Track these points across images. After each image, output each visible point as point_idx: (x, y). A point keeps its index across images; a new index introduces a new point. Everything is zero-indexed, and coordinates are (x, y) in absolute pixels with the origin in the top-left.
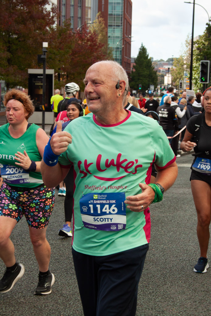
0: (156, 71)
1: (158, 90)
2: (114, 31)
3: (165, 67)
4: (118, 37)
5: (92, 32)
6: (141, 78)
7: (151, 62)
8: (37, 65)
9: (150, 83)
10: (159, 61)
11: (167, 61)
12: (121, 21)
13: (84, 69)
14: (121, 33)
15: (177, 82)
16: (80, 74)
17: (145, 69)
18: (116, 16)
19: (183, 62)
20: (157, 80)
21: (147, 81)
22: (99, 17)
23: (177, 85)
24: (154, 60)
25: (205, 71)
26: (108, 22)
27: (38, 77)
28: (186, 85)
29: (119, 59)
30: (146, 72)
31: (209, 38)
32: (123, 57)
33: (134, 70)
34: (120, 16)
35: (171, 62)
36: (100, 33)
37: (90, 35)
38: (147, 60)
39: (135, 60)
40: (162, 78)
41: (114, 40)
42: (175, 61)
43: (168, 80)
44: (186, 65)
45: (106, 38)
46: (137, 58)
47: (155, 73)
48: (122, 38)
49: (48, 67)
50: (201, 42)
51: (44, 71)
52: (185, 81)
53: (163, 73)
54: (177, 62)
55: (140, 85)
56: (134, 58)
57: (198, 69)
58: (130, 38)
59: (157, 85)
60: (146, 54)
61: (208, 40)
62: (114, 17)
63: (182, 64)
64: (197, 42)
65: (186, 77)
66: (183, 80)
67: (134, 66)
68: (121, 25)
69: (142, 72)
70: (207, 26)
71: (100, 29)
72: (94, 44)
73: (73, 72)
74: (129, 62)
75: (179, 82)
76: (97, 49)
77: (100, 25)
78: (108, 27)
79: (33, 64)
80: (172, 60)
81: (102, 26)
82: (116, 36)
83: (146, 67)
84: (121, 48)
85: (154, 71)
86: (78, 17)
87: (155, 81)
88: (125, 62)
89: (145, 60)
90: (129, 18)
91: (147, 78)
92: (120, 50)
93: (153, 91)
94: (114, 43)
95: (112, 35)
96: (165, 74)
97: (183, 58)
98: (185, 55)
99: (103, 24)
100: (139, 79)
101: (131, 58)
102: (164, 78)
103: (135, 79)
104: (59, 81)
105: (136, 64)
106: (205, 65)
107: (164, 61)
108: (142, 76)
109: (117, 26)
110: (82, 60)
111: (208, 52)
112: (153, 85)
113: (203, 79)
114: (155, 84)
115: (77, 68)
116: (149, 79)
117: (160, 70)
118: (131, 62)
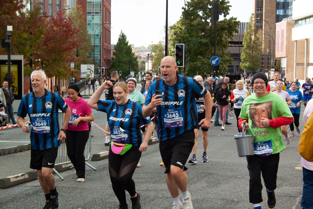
0: (137, 57)
1: (138, 76)
2: (93, 18)
3: (145, 54)
4: (96, 24)
5: (67, 17)
6: (121, 64)
7: (132, 49)
9: (130, 69)
10: (140, 48)
11: (147, 48)
12: (100, 8)
13: (59, 55)
14: (100, 20)
16: (55, 60)
19: (162, 48)
20: (137, 66)
21: (127, 67)
22: (78, 3)
24: (135, 47)
25: (180, 54)
26: (87, 9)
27: (6, 63)
29: (99, 46)
30: (126, 59)
31: (185, 22)
32: (103, 43)
34: (99, 4)
36: (79, 20)
37: (65, 20)
38: (127, 47)
39: (114, 46)
40: (144, 64)
41: (93, 27)
43: (149, 66)
45: (84, 24)
46: (117, 44)
47: (136, 59)
48: (102, 25)
50: (178, 27)
53: (144, 59)
54: (156, 47)
58: (110, 24)
59: (138, 71)
60: (126, 41)
61: (185, 24)
62: (93, 4)
63: (161, 50)
64: (174, 27)
67: (114, 53)
68: (100, 13)
69: (122, 59)
70: (183, 10)
71: (78, 15)
72: (69, 29)
73: (47, 58)
74: (109, 49)
76: (72, 35)
77: (78, 11)
78: (87, 14)
81: (80, 13)
83: (125, 54)
84: (100, 35)
85: (134, 58)
86: (57, 5)
87: (135, 67)
88: (105, 49)
89: (125, 47)
91: (127, 64)
92: (99, 37)
95: (91, 22)
96: (146, 61)
97: (162, 43)
99: (81, 11)
100: (119, 66)
101: (110, 45)
102: (145, 65)
103: (116, 65)
104: (31, 68)
105: (116, 50)
106: (180, 48)
107: (144, 47)
108: (122, 62)
109: (96, 13)
110: (57, 46)
111: (185, 37)
112: (133, 71)
113: (178, 63)
114: (136, 70)
115: (52, 54)
116: (129, 65)
117: (141, 57)
118: (111, 48)
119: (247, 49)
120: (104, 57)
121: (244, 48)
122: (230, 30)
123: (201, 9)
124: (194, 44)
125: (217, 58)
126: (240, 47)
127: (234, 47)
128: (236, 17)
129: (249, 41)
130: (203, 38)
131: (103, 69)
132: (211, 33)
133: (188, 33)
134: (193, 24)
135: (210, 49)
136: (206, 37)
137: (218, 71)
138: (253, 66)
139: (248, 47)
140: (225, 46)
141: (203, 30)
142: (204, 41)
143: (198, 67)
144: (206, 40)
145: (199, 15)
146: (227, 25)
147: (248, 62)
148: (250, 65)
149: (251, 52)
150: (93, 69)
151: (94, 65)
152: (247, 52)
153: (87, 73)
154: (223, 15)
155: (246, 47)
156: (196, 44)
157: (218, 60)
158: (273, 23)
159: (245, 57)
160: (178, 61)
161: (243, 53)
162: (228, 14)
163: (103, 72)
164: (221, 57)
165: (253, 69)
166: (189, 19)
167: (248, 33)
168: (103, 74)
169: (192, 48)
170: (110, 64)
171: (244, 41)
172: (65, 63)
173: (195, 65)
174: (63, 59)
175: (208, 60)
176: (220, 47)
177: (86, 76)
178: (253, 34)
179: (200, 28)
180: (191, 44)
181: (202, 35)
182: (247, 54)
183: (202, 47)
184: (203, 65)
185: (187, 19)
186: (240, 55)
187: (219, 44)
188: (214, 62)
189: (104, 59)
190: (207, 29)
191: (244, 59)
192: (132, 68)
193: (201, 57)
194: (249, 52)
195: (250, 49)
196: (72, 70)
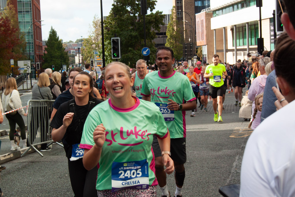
0: (68, 52)
2: (24, 17)
3: (74, 48)
4: (28, 22)
5: (4, 18)
6: (54, 59)
7: (62, 44)
9: (62, 63)
10: (69, 43)
11: (76, 42)
12: (30, 7)
14: (31, 18)
15: (88, 60)
17: (56, 50)
18: (24, 3)
19: (92, 42)
20: (69, 60)
21: (59, 61)
22: (9, 4)
24: (64, 42)
25: (116, 47)
26: (18, 8)
28: (97, 63)
29: (31, 43)
30: (57, 53)
31: (116, 18)
32: (34, 40)
33: (46, 52)
34: (29, 3)
35: (80, 43)
36: (12, 19)
37: (3, 20)
38: (58, 42)
40: (73, 58)
41: (24, 25)
42: (85, 41)
43: (78, 59)
45: (17, 23)
46: (48, 40)
47: (67, 54)
48: (33, 23)
50: (108, 22)
52: (96, 59)
53: (73, 53)
54: (86, 42)
55: (53, 66)
56: (46, 41)
58: (40, 22)
59: (69, 65)
60: (56, 36)
61: (115, 19)
62: (23, 4)
63: (92, 44)
65: (97, 55)
66: (94, 58)
67: (45, 49)
68: (31, 11)
69: (54, 54)
70: (112, 7)
71: (11, 15)
72: (8, 29)
74: (40, 45)
75: (90, 60)
76: (11, 34)
77: (11, 11)
78: (18, 13)
80: (82, 40)
81: (12, 12)
82: (26, 21)
83: (57, 49)
84: (32, 32)
85: (65, 52)
87: (66, 61)
88: (37, 45)
89: (56, 43)
90: (38, 4)
91: (59, 59)
92: (31, 34)
94: (25, 28)
95: (22, 20)
96: (75, 54)
97: (92, 37)
98: (93, 35)
99: (13, 10)
100: (51, 61)
101: (42, 41)
102: (75, 58)
103: (48, 60)
105: (47, 46)
106: (116, 42)
107: (73, 42)
108: (54, 57)
109: (26, 11)
111: (116, 31)
112: (66, 65)
113: (115, 55)
116: (61, 59)
117: (70, 51)
118: (43, 44)
119: (171, 39)
120: (37, 52)
121: (168, 38)
122: (156, 23)
123: (129, 5)
124: (125, 37)
126: (164, 38)
127: (158, 38)
128: (161, 11)
129: (172, 31)
130: (133, 31)
131: (38, 64)
132: (140, 27)
133: (119, 27)
134: (122, 19)
135: (139, 41)
136: (135, 31)
137: (149, 61)
138: (177, 55)
139: (171, 36)
140: (153, 38)
141: (132, 24)
142: (134, 34)
144: (135, 33)
145: (127, 10)
146: (154, 18)
149: (174, 42)
150: (30, 65)
151: (30, 61)
152: (171, 42)
153: (24, 69)
154: (149, 9)
155: (169, 37)
156: (127, 37)
157: (148, 50)
158: (192, 14)
160: (114, 53)
161: (167, 43)
162: (154, 8)
163: (38, 67)
164: (151, 48)
165: (177, 58)
166: (119, 14)
167: (171, 24)
168: (38, 69)
169: (123, 41)
170: (43, 59)
171: (168, 32)
172: (5, 60)
173: (127, 56)
174: (3, 56)
175: (138, 52)
176: (148, 39)
177: (23, 71)
178: (175, 25)
179: (129, 23)
180: (123, 38)
181: (132, 29)
182: (171, 44)
183: (133, 39)
184: (134, 56)
185: (116, 15)
187: (148, 36)
188: (145, 53)
189: (37, 55)
190: (136, 23)
192: (64, 62)
193: (132, 49)
194: (173, 42)
195: (173, 39)
196: (13, 66)
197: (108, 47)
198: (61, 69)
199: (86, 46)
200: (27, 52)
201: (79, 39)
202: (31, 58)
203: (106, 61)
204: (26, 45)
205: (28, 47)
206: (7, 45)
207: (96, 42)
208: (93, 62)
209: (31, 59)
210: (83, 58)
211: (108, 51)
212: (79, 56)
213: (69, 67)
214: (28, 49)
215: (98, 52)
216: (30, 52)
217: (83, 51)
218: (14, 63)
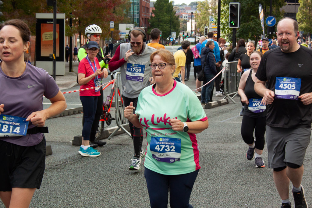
0: (179, 16)
1: (180, 37)
3: (187, 12)
6: (161, 24)
7: (173, 6)
8: (45, 9)
9: (171, 29)
10: (181, 6)
11: (189, 5)
13: (98, 13)
15: (202, 27)
16: (94, 19)
17: (165, 14)
19: (208, 6)
20: (179, 26)
21: (168, 27)
23: (202, 32)
24: (175, 4)
25: (235, 14)
27: (47, 22)
29: (137, 3)
30: (166, 17)
33: (153, 15)
35: (194, 6)
38: (168, 4)
39: (154, 4)
40: (185, 24)
42: (199, 4)
43: (191, 26)
44: (212, 9)
46: (156, 1)
47: (177, 18)
49: (58, 11)
51: (55, 16)
52: (210, 27)
53: (186, 18)
54: (201, 5)
56: (154, 2)
57: (226, 13)
59: (179, 32)
63: (208, 8)
65: (212, 23)
66: (209, 25)
67: (153, 11)
69: (162, 18)
73: (85, 17)
74: (148, 7)
75: (204, 28)
79: (42, 8)
80: (196, 4)
83: (166, 12)
85: (176, 16)
87: (177, 28)
88: (143, 6)
89: (165, 4)
91: (168, 24)
93: (175, 38)
96: (187, 20)
100: (159, 26)
101: (149, 2)
102: (187, 24)
103: (155, 25)
104: (71, 27)
105: (155, 8)
106: (235, 8)
107: (186, 5)
108: (162, 21)
110: (97, 3)
112: (175, 32)
113: (232, 23)
114: (177, 31)
115: (91, 13)
116: (170, 24)
117: (182, 16)
118: (150, 6)
119: (304, 8)
120: (143, 15)
121: (300, 6)
124: (247, 2)
125: (273, 18)
126: (296, 6)
127: (289, 6)
138: (310, 27)
139: (305, 5)
140: (281, 5)
143: (251, 28)
147: (304, 22)
148: (307, 25)
149: (308, 11)
151: (133, 24)
152: (303, 11)
153: (125, 33)
155: (302, 6)
156: (249, 3)
157: (274, 20)
159: (301, 17)
160: (232, 21)
161: (299, 13)
164: (277, 17)
165: (310, 31)
169: (244, 7)
170: (149, 23)
172: (105, 22)
173: (248, 26)
174: (102, 18)
176: (275, 6)
177: (124, 36)
180: (244, 3)
182: (303, 13)
184: (257, 26)
186: (296, 15)
187: (275, 2)
188: (269, 23)
189: (143, 18)
191: (300, 19)
192: (173, 28)
193: (255, 17)
194: (306, 11)
195: (307, 8)
196: (112, 30)
197: (227, 13)
198: (169, 37)
199: (200, 10)
200: (131, 14)
201: (193, 2)
202: (136, 21)
203: (223, 30)
204: (130, 6)
205: (132, 8)
206: (107, 5)
207: (213, 7)
208: (208, 30)
209: (136, 23)
210: (196, 24)
211: (226, 18)
212: (192, 22)
213: (179, 34)
214: (132, 11)
215: (214, 19)
216: (134, 15)
217: (197, 17)
218: (114, 26)
